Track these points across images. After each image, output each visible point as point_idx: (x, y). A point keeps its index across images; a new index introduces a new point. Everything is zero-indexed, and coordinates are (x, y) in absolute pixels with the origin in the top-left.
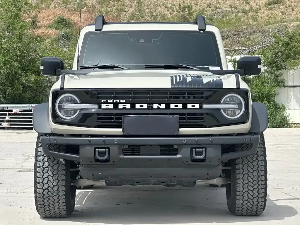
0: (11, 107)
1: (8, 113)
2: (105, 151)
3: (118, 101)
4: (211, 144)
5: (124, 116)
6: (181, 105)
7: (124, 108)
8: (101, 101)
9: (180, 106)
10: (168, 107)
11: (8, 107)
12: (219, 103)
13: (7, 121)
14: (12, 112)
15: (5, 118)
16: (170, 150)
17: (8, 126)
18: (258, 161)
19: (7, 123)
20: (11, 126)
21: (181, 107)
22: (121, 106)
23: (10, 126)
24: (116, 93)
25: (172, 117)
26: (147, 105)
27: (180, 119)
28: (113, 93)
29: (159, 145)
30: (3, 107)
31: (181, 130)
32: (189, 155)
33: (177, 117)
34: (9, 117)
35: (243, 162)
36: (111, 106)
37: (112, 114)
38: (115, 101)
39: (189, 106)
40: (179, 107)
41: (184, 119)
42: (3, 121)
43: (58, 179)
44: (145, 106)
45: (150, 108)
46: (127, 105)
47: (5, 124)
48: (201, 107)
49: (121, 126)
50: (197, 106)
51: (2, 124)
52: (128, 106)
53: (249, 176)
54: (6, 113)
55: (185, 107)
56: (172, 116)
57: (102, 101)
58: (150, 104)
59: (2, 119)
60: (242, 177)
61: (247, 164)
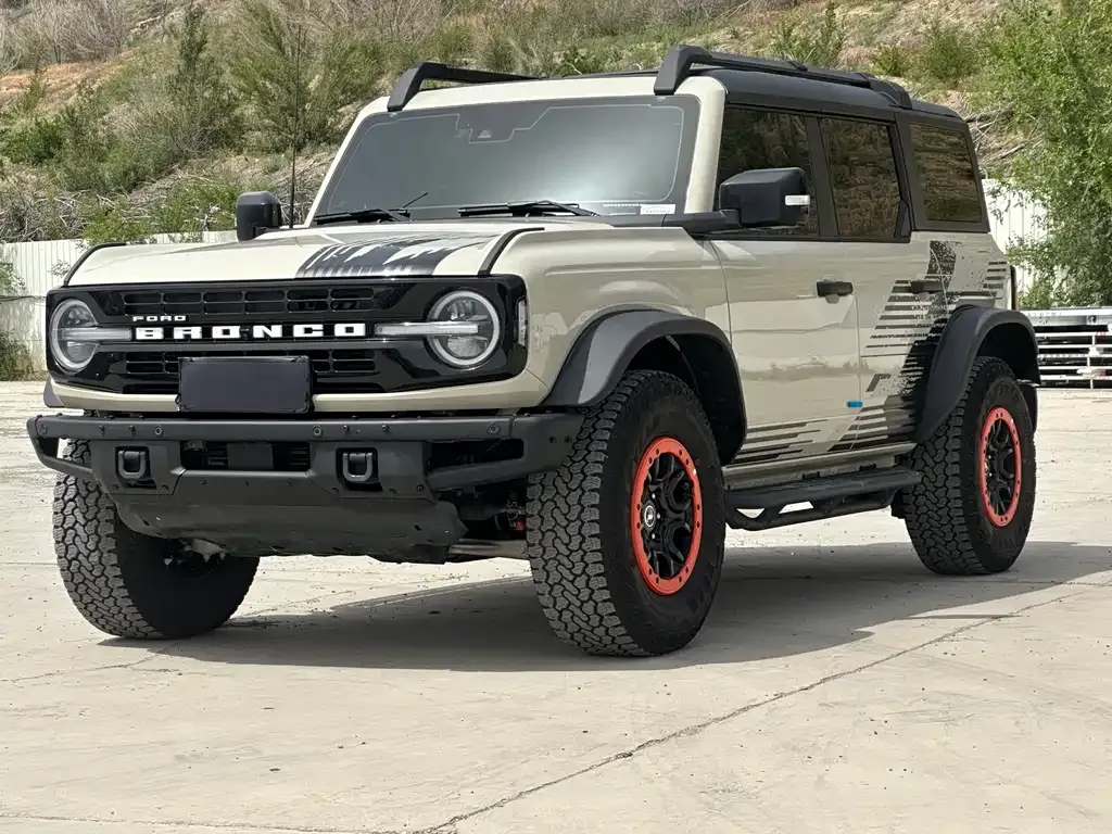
0: (1104, 317)
1: (1096, 337)
2: (139, 457)
3: (169, 318)
4: (390, 439)
5: (181, 361)
6: (320, 327)
7: (188, 338)
8: (131, 318)
9: (318, 330)
10: (288, 332)
11: (1095, 318)
12: (424, 318)
13: (1095, 362)
14: (1107, 334)
15: (1087, 350)
16: (290, 454)
17: (1098, 378)
18: (584, 492)
19: (1095, 368)
20: (1107, 378)
21: (320, 334)
22: (179, 333)
23: (1102, 378)
24: (168, 297)
25: (293, 361)
26: (238, 328)
27: (313, 366)
28: (158, 296)
29: (269, 442)
30: (1084, 318)
31: (320, 397)
32: (333, 470)
33: (303, 361)
34: (1098, 349)
35: (542, 493)
36: (158, 334)
37: (157, 355)
38: (162, 318)
39: (340, 330)
40: (314, 334)
41: (325, 366)
42: (1082, 363)
43: (96, 533)
44: (235, 332)
45: (247, 336)
46: (193, 328)
47: (1087, 372)
48: (370, 333)
49: (177, 386)
50: (359, 329)
51: (1078, 372)
52: (196, 332)
53: (557, 537)
54: (1090, 337)
55: (329, 331)
56: (291, 358)
57: (135, 319)
58: (247, 326)
59: (1080, 356)
60: (540, 541)
61: (552, 500)
